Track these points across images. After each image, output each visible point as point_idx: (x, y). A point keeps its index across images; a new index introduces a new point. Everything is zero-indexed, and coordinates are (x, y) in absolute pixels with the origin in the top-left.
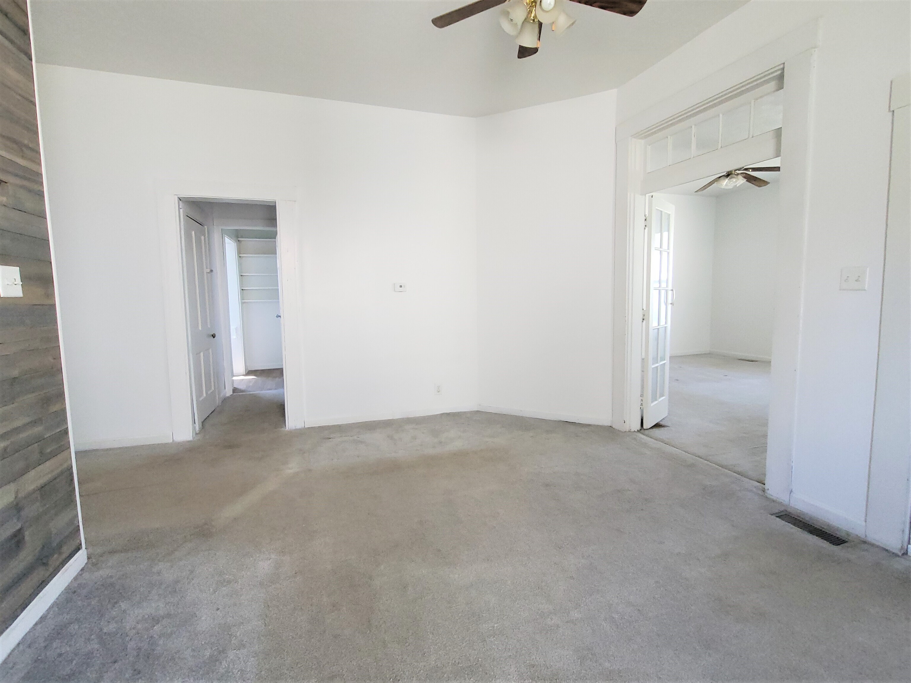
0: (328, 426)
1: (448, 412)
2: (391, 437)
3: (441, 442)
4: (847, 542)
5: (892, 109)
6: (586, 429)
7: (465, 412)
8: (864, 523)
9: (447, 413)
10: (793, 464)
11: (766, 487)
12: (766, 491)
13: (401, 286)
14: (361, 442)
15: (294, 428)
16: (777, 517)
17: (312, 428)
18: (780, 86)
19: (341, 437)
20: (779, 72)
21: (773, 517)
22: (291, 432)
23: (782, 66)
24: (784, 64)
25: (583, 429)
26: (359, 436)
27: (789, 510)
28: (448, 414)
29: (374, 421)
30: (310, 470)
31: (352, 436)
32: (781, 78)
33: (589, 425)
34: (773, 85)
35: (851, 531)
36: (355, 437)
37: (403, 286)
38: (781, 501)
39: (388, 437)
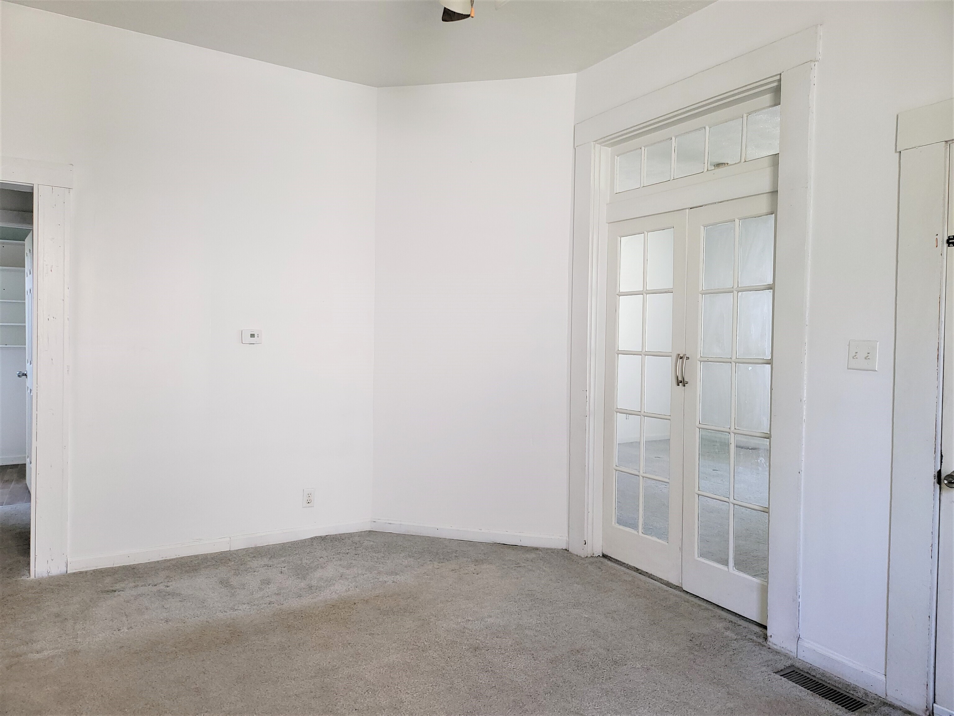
0: (112, 568)
1: (323, 534)
2: (225, 583)
3: (311, 587)
4: (865, 705)
5: (898, 150)
6: (532, 555)
7: (351, 534)
8: (883, 678)
9: (321, 537)
10: (800, 600)
11: (769, 633)
12: (769, 639)
13: (252, 336)
14: (173, 594)
15: (45, 575)
16: (781, 676)
17: (81, 573)
18: (777, 102)
19: (135, 587)
20: (775, 84)
21: (778, 676)
22: (39, 582)
23: (778, 77)
24: (781, 74)
25: (528, 556)
26: (169, 584)
27: (797, 665)
28: (323, 539)
29: (196, 556)
30: (76, 652)
31: (156, 585)
32: (777, 91)
33: (537, 549)
34: (768, 98)
35: (869, 689)
36: (161, 587)
37: (256, 336)
38: (787, 652)
39: (221, 582)
